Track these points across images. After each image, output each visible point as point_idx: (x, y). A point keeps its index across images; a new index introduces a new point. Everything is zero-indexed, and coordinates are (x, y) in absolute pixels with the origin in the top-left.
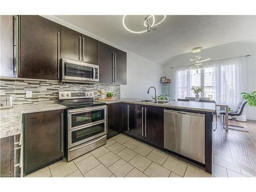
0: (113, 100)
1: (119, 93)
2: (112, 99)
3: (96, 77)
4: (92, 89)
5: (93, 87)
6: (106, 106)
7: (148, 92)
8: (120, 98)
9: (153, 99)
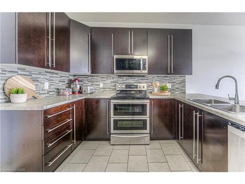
0: (167, 95)
1: (184, 86)
2: (165, 94)
3: (144, 68)
4: (146, 81)
5: (148, 79)
6: (148, 101)
7: (217, 87)
8: (185, 93)
9: (230, 99)
